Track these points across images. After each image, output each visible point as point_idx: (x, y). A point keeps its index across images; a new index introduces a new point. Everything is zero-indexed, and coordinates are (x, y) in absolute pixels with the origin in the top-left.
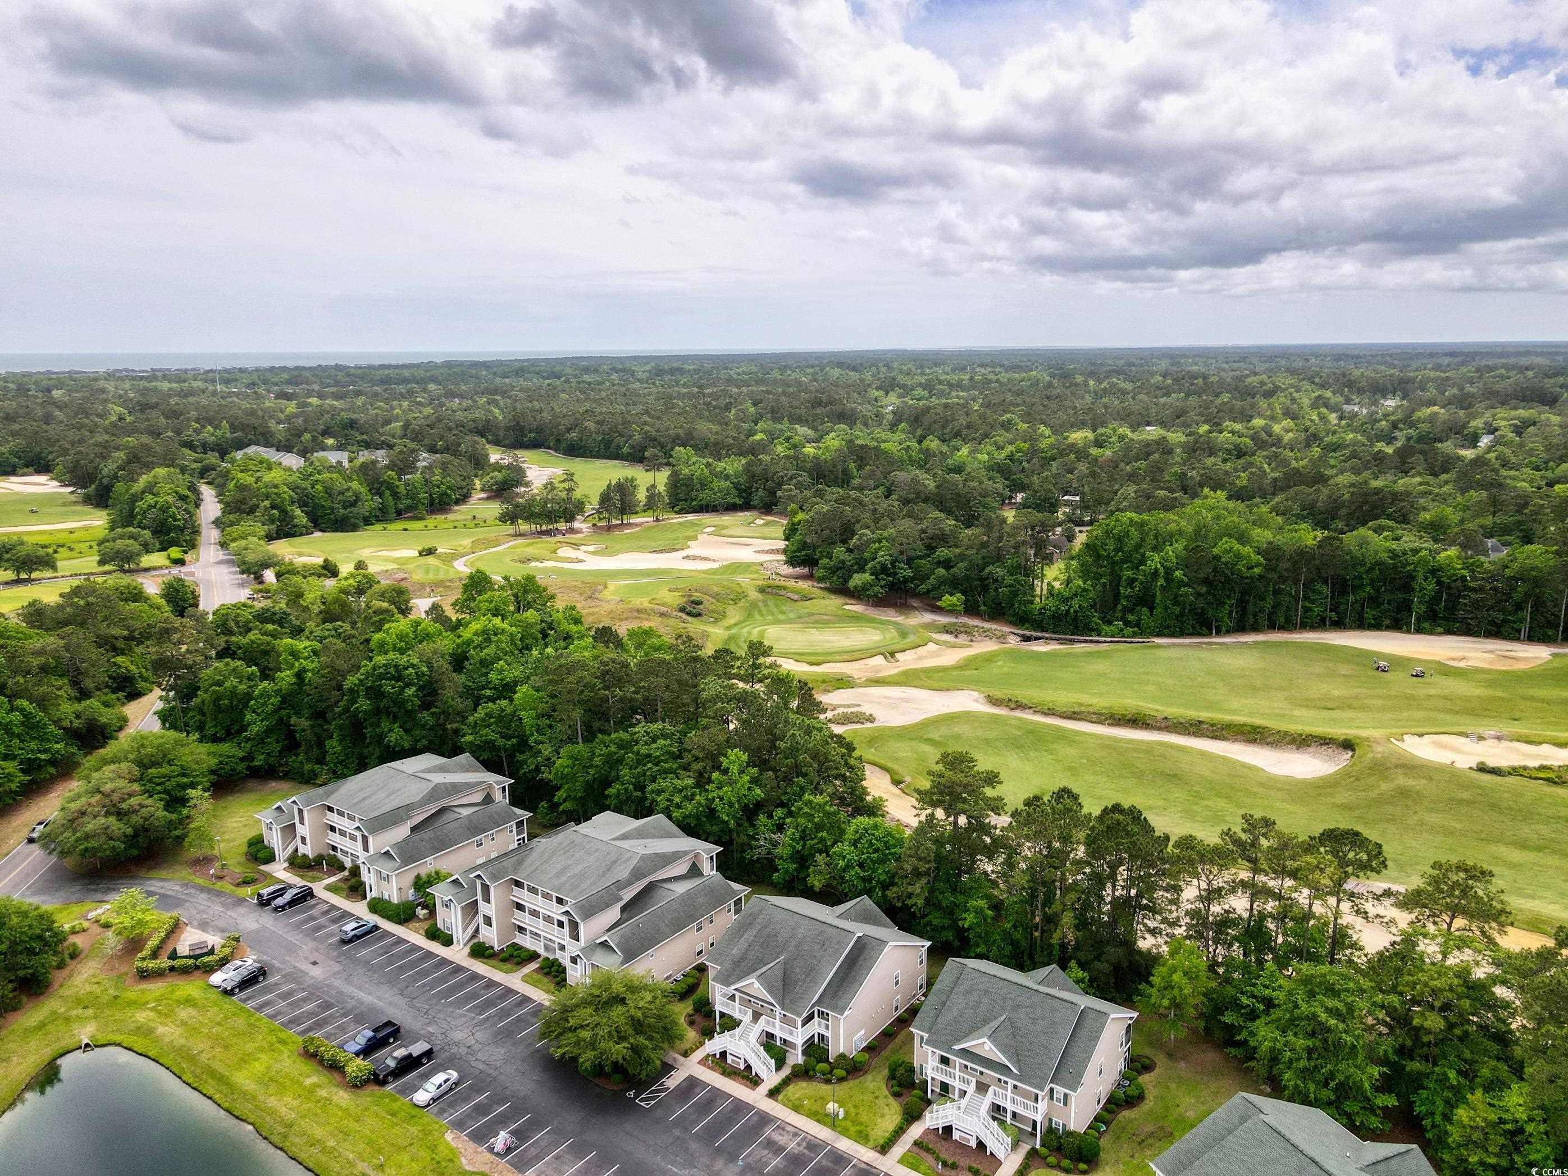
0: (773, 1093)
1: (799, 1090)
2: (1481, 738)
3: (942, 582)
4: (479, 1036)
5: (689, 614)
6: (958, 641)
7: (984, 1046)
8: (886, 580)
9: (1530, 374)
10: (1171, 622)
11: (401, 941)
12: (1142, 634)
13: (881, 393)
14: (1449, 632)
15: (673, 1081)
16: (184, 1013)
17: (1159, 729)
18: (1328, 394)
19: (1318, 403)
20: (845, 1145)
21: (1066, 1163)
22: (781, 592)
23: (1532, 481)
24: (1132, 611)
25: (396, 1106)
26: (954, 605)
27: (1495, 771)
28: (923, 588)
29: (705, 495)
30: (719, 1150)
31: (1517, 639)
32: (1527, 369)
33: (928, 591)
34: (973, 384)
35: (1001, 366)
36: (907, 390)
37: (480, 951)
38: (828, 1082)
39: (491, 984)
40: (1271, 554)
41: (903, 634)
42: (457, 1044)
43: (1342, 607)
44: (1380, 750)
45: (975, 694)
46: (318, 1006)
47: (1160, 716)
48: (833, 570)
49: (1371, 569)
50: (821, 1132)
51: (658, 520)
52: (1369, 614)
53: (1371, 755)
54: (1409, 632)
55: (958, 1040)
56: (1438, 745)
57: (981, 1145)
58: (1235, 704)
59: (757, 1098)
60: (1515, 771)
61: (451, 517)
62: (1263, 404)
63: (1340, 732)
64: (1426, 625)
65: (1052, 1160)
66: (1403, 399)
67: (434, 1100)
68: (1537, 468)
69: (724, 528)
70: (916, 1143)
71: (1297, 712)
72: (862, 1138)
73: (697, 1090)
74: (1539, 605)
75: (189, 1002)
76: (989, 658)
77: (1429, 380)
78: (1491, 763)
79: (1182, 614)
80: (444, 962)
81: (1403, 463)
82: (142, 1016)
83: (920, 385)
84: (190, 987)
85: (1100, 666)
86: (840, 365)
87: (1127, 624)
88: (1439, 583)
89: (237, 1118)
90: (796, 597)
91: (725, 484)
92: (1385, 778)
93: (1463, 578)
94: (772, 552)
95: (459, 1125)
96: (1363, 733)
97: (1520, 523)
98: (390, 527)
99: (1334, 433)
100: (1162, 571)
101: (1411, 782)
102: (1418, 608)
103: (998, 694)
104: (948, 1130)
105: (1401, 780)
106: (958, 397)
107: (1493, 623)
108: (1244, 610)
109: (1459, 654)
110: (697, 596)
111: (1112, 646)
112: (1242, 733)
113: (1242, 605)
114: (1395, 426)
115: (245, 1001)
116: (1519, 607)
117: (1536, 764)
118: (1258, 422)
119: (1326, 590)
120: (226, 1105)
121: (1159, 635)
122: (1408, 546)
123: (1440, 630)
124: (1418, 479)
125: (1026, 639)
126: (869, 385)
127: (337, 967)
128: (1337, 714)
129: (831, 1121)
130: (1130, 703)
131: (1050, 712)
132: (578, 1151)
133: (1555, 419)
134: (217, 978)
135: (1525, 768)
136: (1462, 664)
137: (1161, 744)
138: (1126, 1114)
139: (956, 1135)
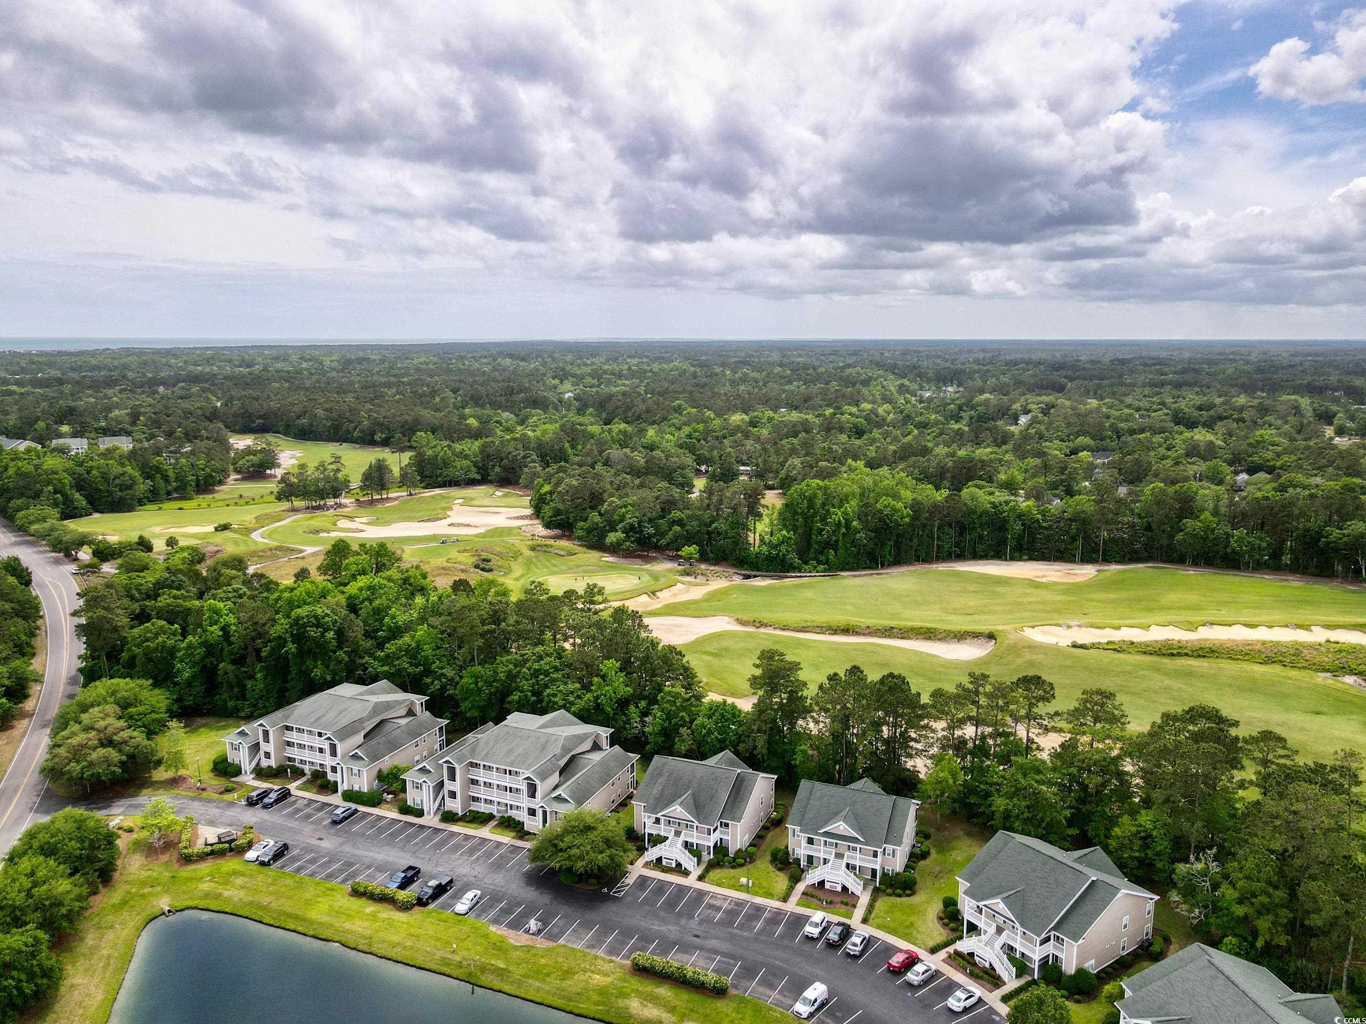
0: (701, 878)
1: (715, 874)
2: (1069, 627)
3: (677, 537)
4: (478, 869)
5: (483, 570)
6: (698, 581)
7: (841, 827)
8: (634, 536)
9: (1042, 367)
10: (850, 560)
11: (380, 818)
12: (829, 570)
13: (557, 381)
14: (1031, 559)
15: (630, 880)
16: (239, 881)
17: (864, 635)
18: (907, 383)
19: (902, 389)
20: (758, 900)
21: (899, 891)
22: (550, 549)
23: (1060, 450)
24: (822, 553)
25: (443, 916)
26: (691, 554)
27: (1082, 647)
28: (663, 542)
29: (450, 472)
30: (680, 914)
31: (1073, 562)
32: (1040, 363)
33: (668, 544)
34: (632, 375)
35: (647, 357)
36: (579, 379)
37: (449, 817)
38: (733, 867)
39: (467, 837)
40: (916, 507)
41: (656, 578)
42: (465, 876)
43: (962, 544)
44: (1013, 637)
45: (727, 618)
46: (343, 865)
47: (864, 626)
48: (589, 531)
49: (980, 516)
50: (743, 896)
51: (411, 495)
52: (980, 548)
53: (1007, 642)
54: (1006, 560)
55: (821, 828)
56: (1045, 633)
57: (845, 889)
58: (908, 614)
59: (691, 881)
60: (1093, 646)
61: (217, 496)
62: (865, 391)
63: (985, 628)
64: (1017, 554)
65: (889, 891)
66: (959, 386)
67: (470, 909)
68: (1062, 440)
69: (472, 499)
70: (804, 893)
71: (950, 618)
72: (769, 895)
73: (649, 883)
74: (1087, 538)
75: (235, 873)
76: (724, 592)
77: (975, 372)
78: (1080, 642)
79: (858, 553)
80: (422, 827)
81: (977, 438)
82: (205, 886)
83: (589, 375)
84: (230, 864)
85: (809, 594)
86: (511, 356)
87: (819, 562)
88: (1023, 524)
89: (324, 940)
90: (562, 553)
91: (466, 463)
92: (1019, 656)
93: (1038, 521)
94: (522, 518)
95: (496, 921)
96: (1000, 628)
97: (1062, 481)
98: (165, 506)
99: (921, 414)
100: (843, 521)
101: (1034, 657)
102: (1011, 543)
103: (745, 618)
104: (822, 883)
105: (1028, 656)
106: (624, 385)
107: (1059, 551)
108: (898, 549)
109: (1039, 573)
110: (485, 555)
111: (811, 579)
112: (921, 634)
113: (897, 546)
114: (960, 408)
115: (282, 867)
116: (1074, 539)
117: (1105, 641)
118: (866, 406)
119: (952, 532)
120: (311, 933)
121: (842, 570)
122: (1002, 499)
123: (1026, 557)
124: (989, 450)
125: (747, 577)
126: (544, 375)
127: (341, 840)
128: (977, 617)
129: (746, 889)
130: (840, 618)
131: (784, 628)
132: (587, 925)
133: (1068, 403)
134: (251, 855)
135: (1099, 643)
136: (1044, 580)
137: (869, 644)
138: (922, 863)
139: (827, 886)
